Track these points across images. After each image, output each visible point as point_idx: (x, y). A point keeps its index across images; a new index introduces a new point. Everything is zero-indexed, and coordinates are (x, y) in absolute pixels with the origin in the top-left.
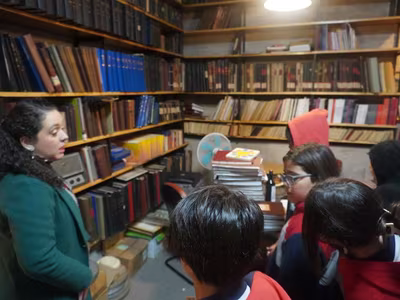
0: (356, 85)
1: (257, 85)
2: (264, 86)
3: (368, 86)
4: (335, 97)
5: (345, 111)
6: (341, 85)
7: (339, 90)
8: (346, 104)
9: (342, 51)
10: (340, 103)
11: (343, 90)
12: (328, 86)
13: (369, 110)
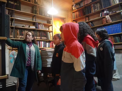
0: (45, 38)
1: (21, 37)
2: (23, 37)
3: (48, 38)
4: (41, 41)
5: (44, 44)
6: (43, 38)
7: (42, 39)
8: (44, 43)
9: (43, 30)
10: (43, 42)
11: (43, 39)
12: (40, 38)
13: (49, 44)
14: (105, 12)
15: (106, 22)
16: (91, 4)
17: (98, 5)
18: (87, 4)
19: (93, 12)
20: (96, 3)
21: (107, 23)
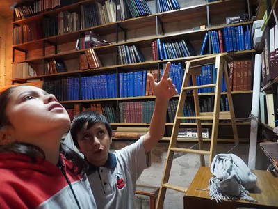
14: (87, 39)
15: (87, 67)
16: (59, 12)
17: (75, 17)
18: (50, 9)
19: (62, 33)
20: (71, 11)
21: (89, 67)
